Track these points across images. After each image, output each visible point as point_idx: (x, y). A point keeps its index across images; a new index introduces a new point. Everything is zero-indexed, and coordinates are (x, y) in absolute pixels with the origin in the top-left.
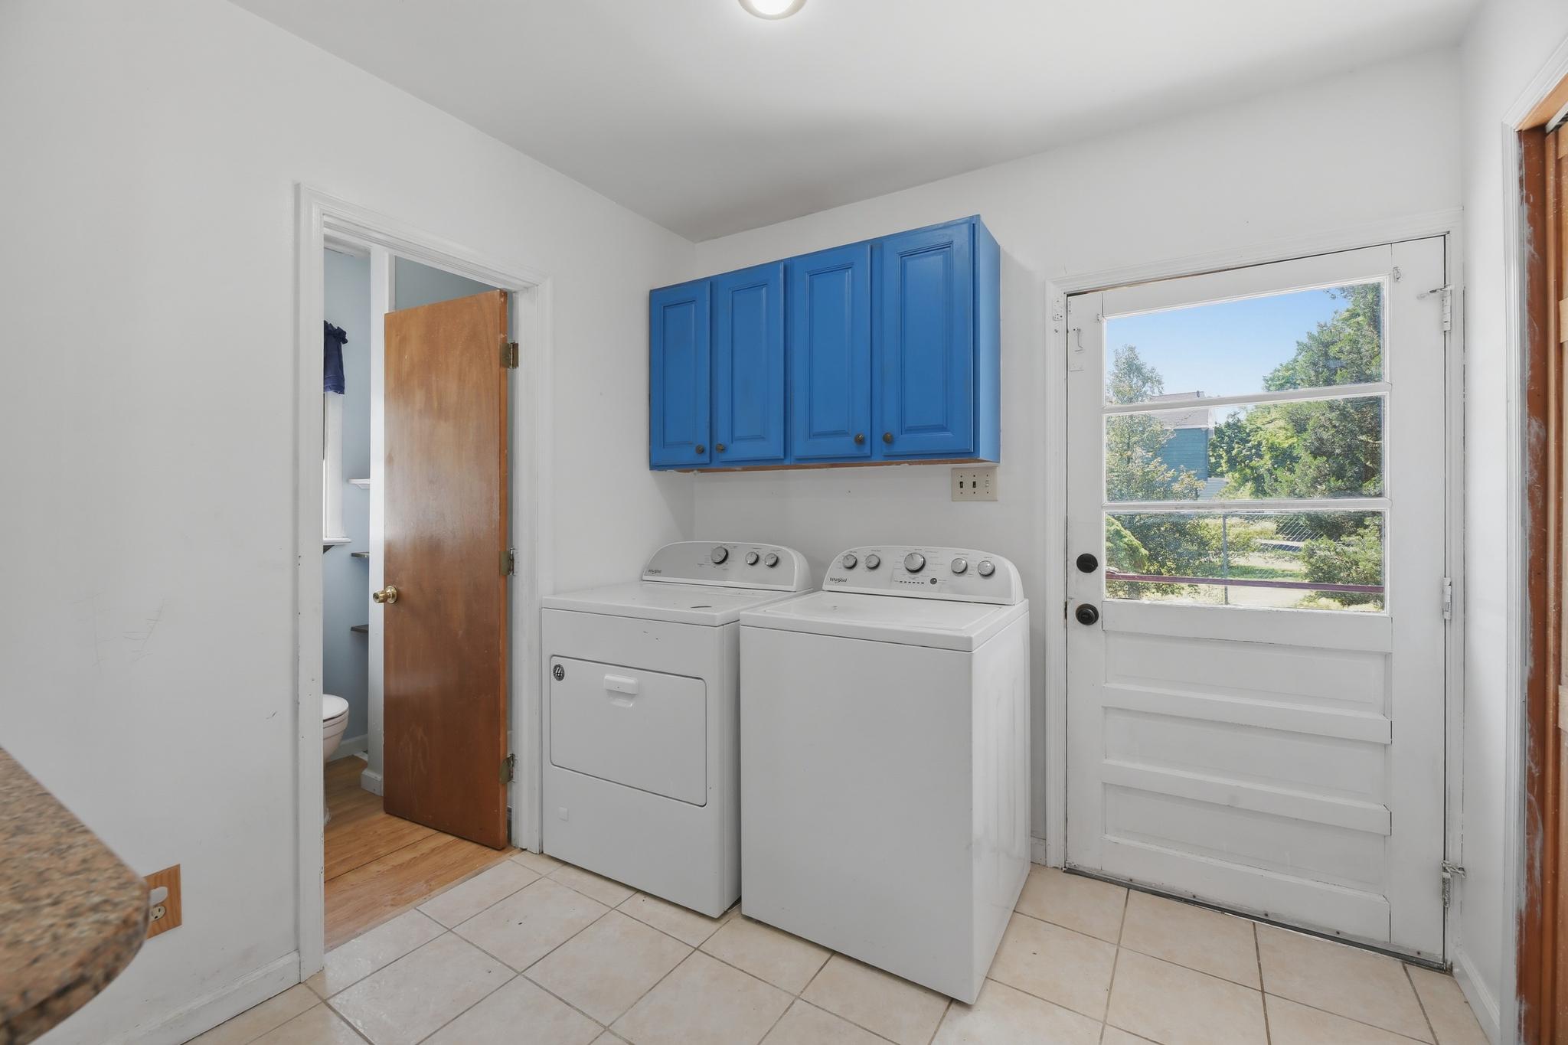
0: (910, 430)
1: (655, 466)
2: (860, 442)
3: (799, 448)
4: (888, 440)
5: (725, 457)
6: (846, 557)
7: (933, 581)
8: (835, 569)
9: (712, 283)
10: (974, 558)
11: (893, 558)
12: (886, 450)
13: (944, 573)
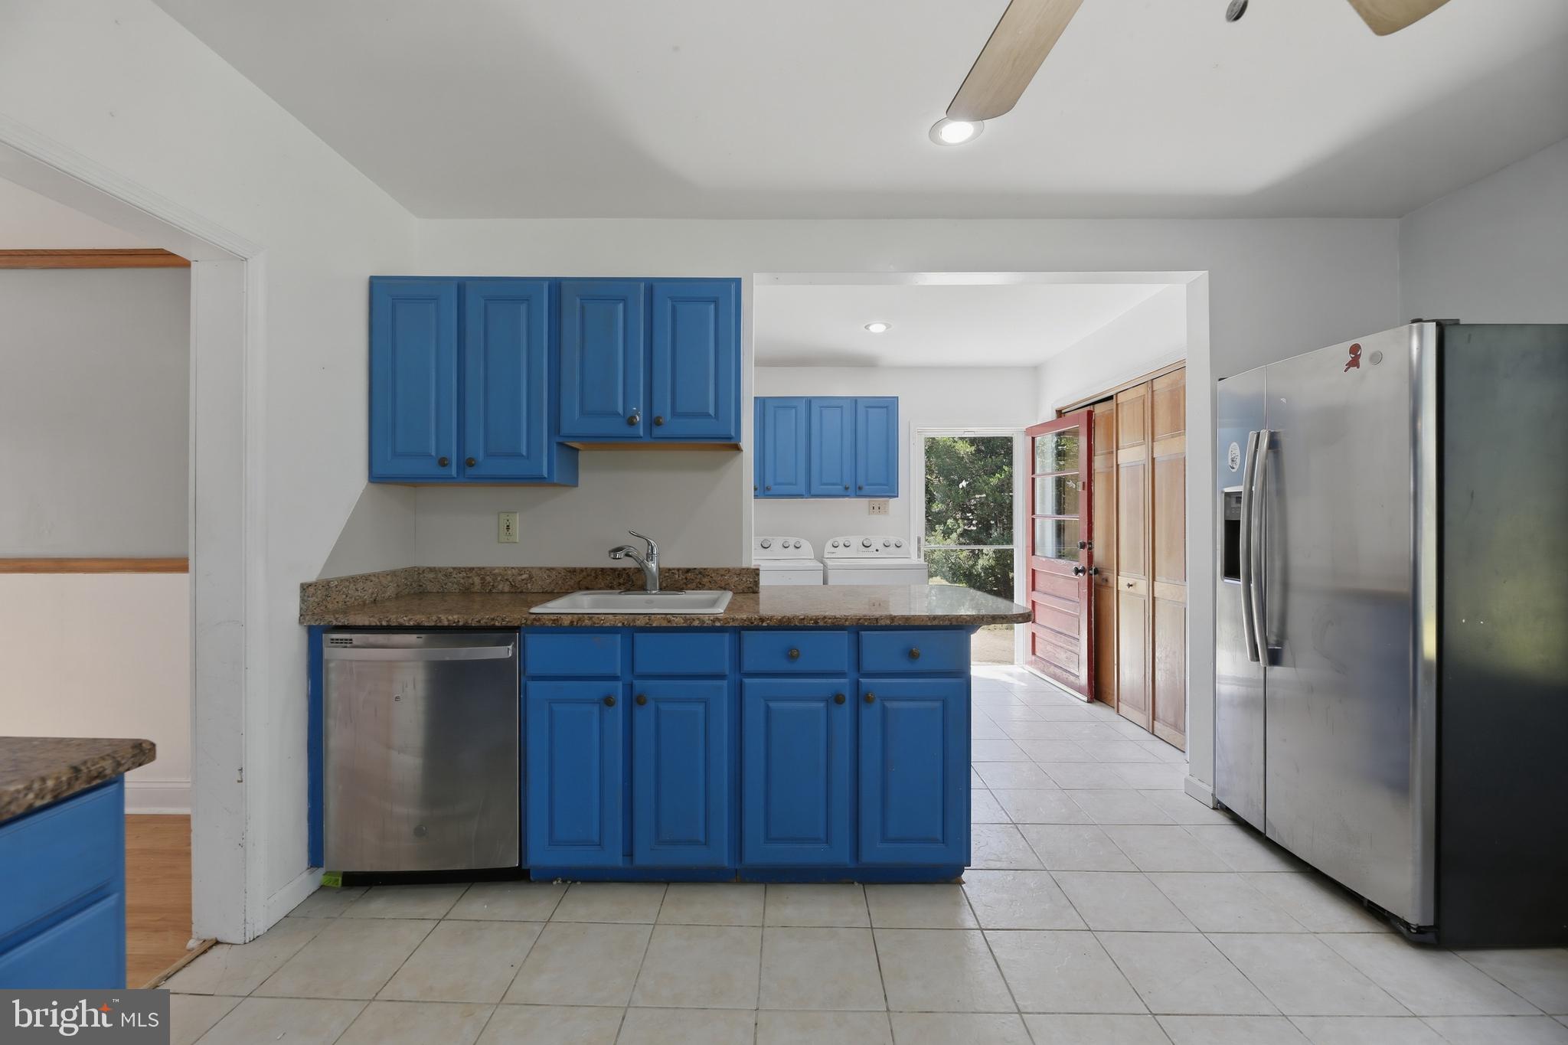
0: (869, 485)
2: (846, 488)
3: (814, 490)
4: (860, 488)
5: (770, 493)
6: (834, 542)
7: (877, 550)
8: (829, 547)
9: (763, 401)
10: (893, 540)
11: (856, 541)
12: (858, 493)
13: (880, 547)
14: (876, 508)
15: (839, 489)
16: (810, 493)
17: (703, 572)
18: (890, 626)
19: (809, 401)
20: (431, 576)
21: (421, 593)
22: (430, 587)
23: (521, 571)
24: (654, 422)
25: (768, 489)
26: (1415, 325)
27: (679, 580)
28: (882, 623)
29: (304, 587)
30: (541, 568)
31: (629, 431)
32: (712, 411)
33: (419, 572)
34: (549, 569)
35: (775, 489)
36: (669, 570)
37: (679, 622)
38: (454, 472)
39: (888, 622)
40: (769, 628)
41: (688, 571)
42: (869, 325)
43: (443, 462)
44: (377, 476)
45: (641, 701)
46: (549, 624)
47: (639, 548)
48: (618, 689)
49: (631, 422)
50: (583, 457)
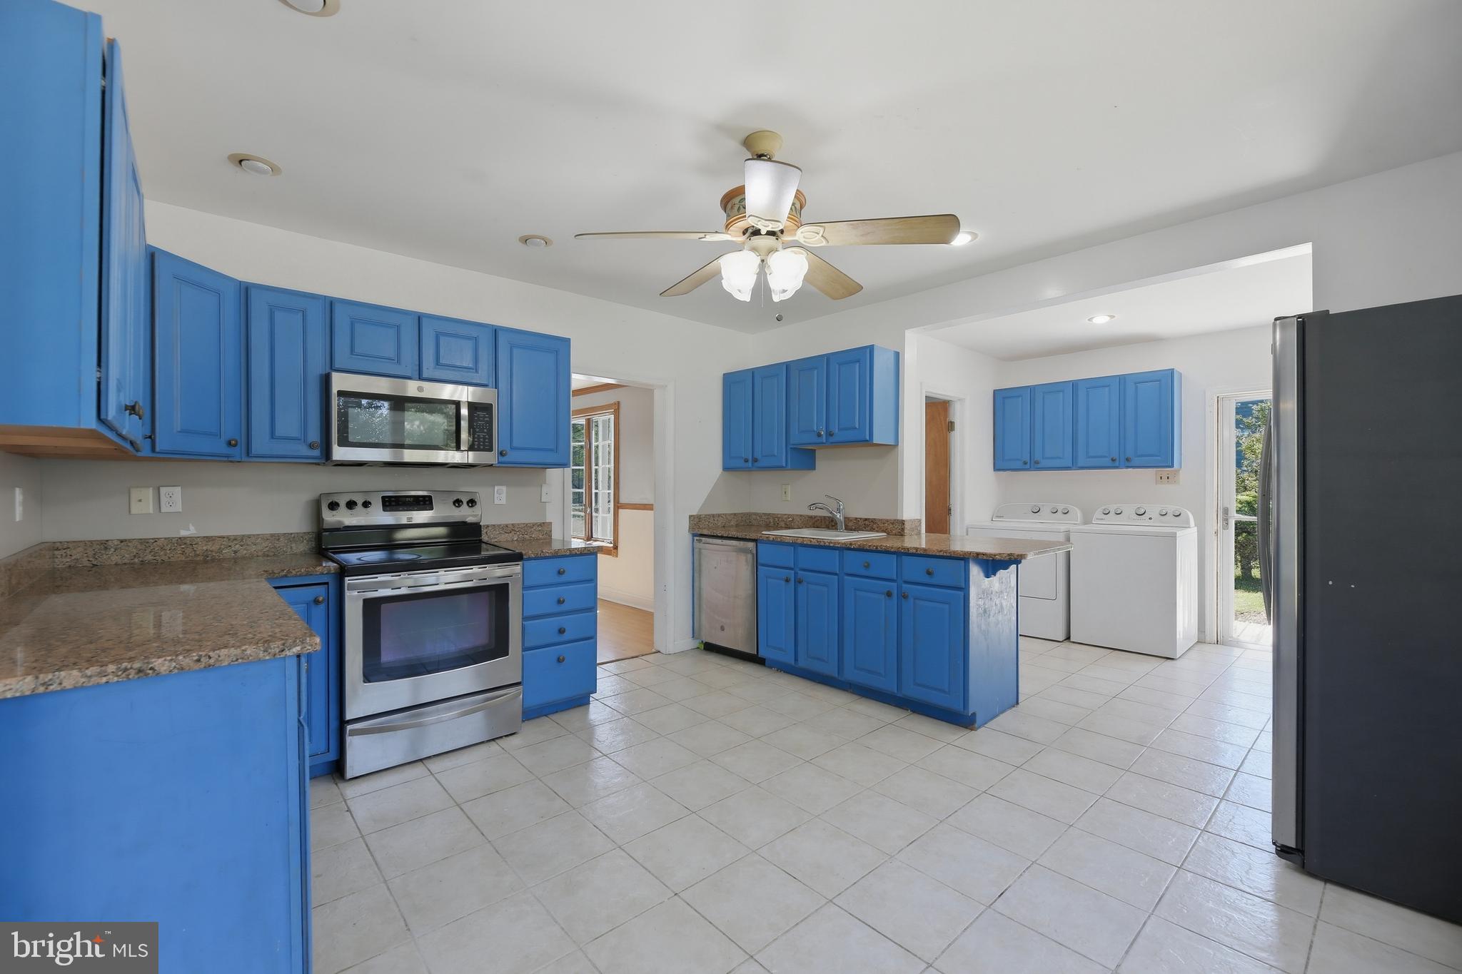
0: (1139, 456)
1: (996, 469)
2: (1113, 460)
3: (1081, 463)
4: (1128, 460)
5: (1039, 466)
6: (1104, 509)
7: (1150, 519)
8: (1098, 514)
9: (1032, 389)
10: (1171, 509)
11: (1129, 510)
12: (1127, 464)
13: (1155, 515)
14: (1165, 478)
15: (1107, 461)
16: (1074, 465)
17: (873, 521)
18: (915, 554)
19: (1075, 385)
20: (754, 517)
21: (750, 525)
22: (754, 522)
23: (789, 516)
24: (830, 434)
25: (1037, 463)
26: (1278, 322)
27: (855, 525)
28: (911, 551)
29: (690, 516)
30: (797, 515)
31: (819, 440)
32: (857, 426)
33: (750, 514)
34: (801, 516)
35: (1044, 463)
36: (856, 518)
37: (814, 542)
38: (750, 465)
39: (914, 551)
40: (854, 549)
41: (866, 520)
42: (1092, 318)
43: (746, 461)
44: (726, 468)
45: (800, 582)
46: (765, 539)
47: (832, 506)
48: (791, 574)
49: (819, 435)
50: (818, 454)
